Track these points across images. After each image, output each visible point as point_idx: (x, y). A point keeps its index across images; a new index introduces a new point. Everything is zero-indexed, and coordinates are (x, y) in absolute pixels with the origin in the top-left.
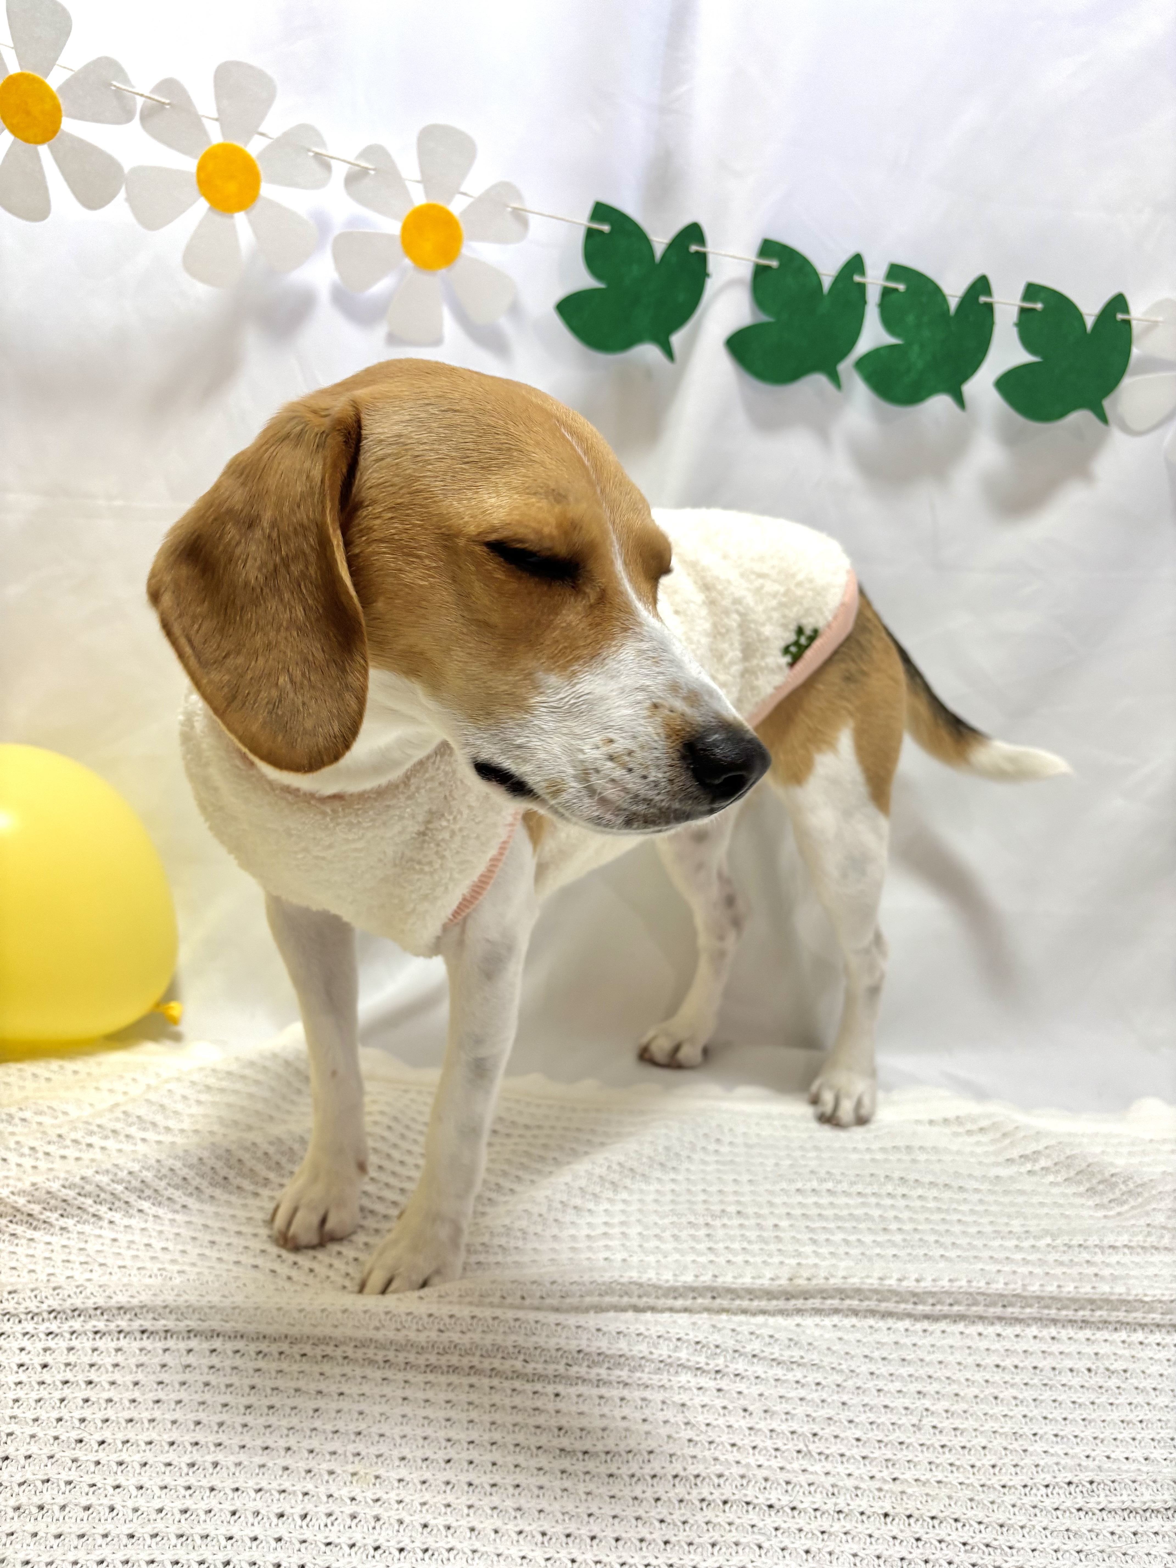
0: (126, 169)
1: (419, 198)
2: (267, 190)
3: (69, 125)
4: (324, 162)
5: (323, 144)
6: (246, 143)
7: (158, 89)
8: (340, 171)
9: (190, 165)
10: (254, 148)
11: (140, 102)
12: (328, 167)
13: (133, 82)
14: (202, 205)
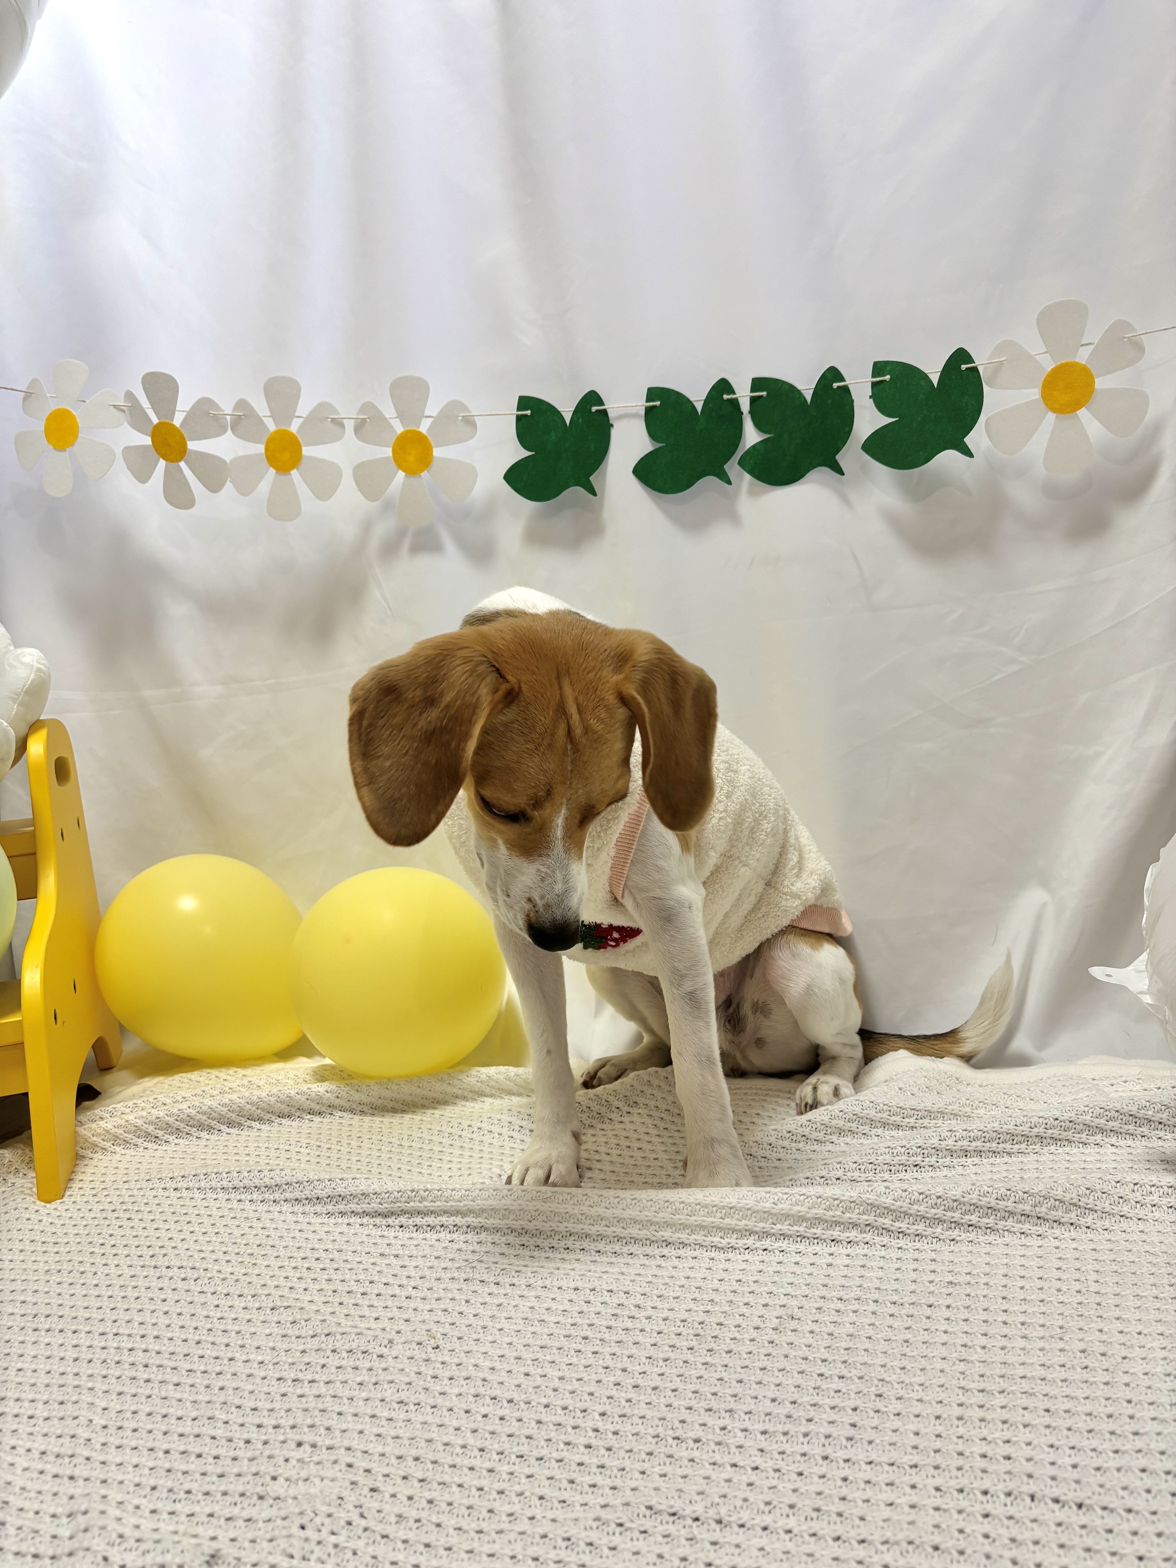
0: (228, 461)
1: (399, 429)
2: (306, 451)
3: (192, 445)
4: (339, 423)
5: (336, 411)
6: (290, 425)
7: (236, 408)
8: (350, 425)
9: (260, 448)
10: (294, 427)
11: (228, 418)
12: (342, 426)
13: (222, 407)
14: (272, 471)
